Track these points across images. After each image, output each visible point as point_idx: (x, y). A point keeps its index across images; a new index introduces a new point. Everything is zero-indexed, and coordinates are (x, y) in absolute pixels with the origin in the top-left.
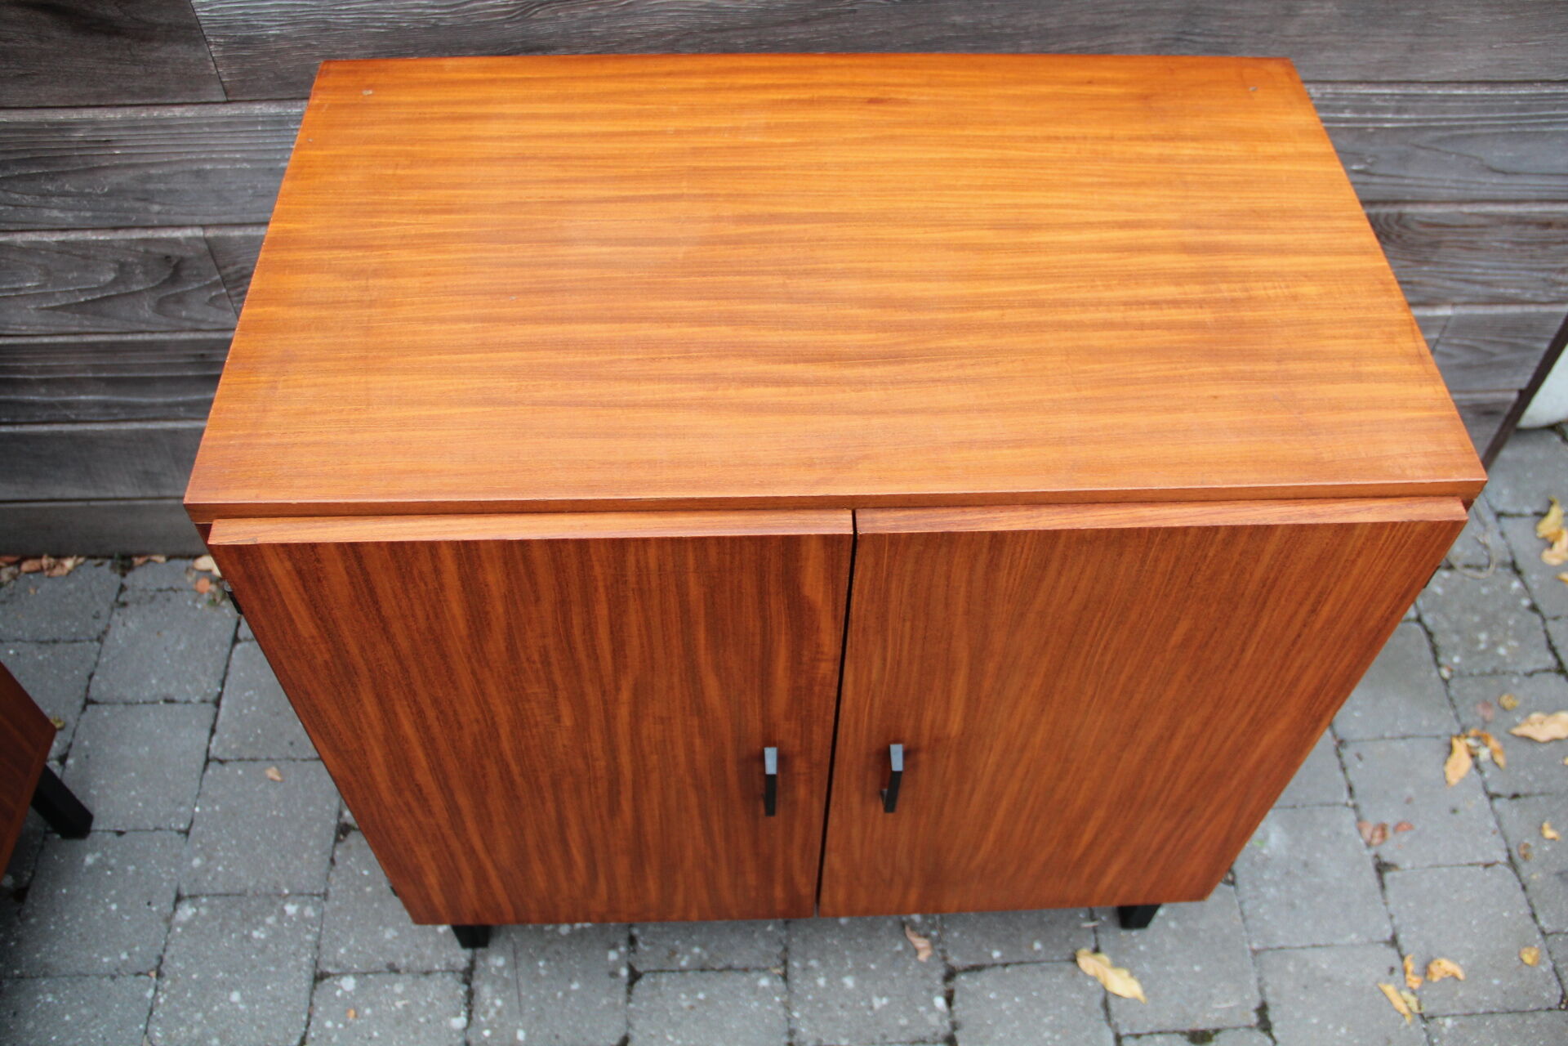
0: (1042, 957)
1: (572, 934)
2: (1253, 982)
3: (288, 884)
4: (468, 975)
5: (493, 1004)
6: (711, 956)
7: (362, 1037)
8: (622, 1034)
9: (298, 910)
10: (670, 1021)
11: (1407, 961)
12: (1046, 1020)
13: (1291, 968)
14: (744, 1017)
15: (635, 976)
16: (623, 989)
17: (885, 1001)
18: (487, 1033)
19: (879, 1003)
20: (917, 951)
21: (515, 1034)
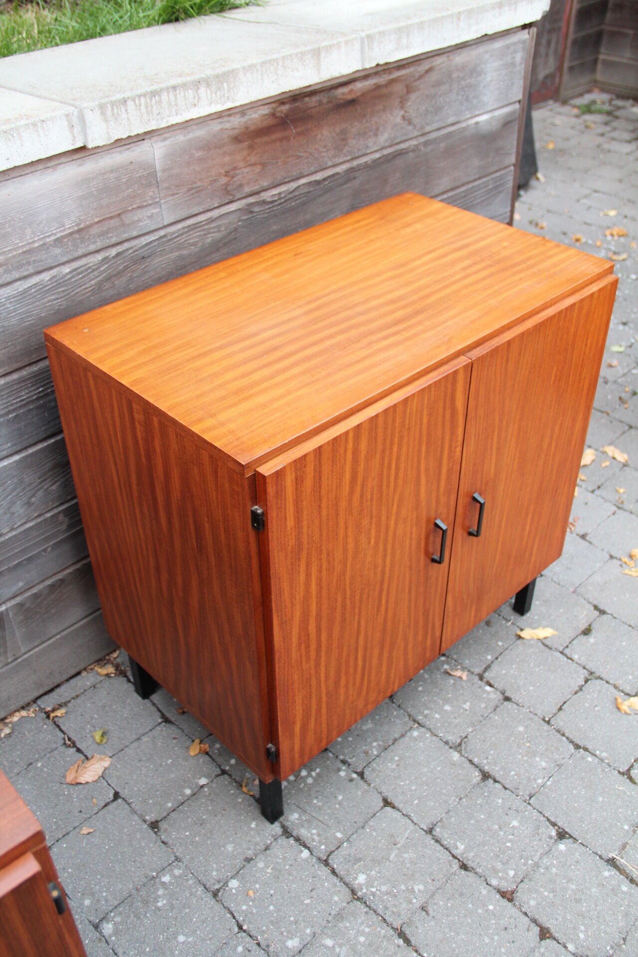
0: (506, 646)
1: (315, 779)
2: (584, 601)
3: (152, 870)
4: (287, 833)
5: (312, 834)
6: (383, 741)
7: (267, 898)
8: (381, 799)
9: (170, 876)
10: (395, 778)
11: (623, 559)
12: (532, 665)
13: (591, 588)
14: (423, 752)
15: (361, 775)
16: (362, 782)
17: (468, 704)
18: (323, 847)
19: (467, 706)
20: (460, 678)
21: (336, 837)
